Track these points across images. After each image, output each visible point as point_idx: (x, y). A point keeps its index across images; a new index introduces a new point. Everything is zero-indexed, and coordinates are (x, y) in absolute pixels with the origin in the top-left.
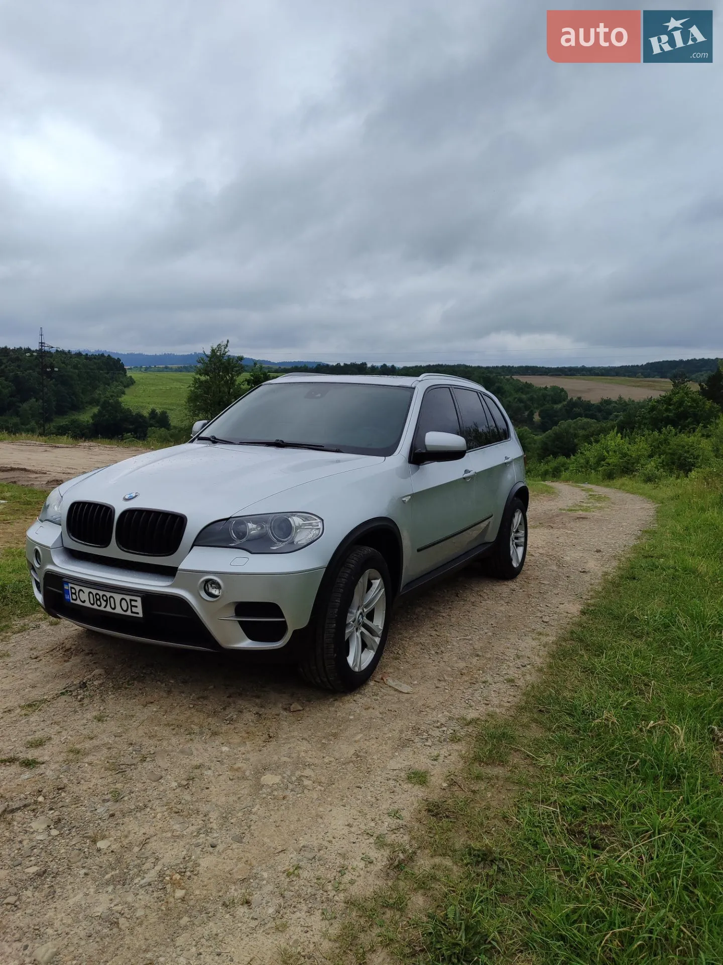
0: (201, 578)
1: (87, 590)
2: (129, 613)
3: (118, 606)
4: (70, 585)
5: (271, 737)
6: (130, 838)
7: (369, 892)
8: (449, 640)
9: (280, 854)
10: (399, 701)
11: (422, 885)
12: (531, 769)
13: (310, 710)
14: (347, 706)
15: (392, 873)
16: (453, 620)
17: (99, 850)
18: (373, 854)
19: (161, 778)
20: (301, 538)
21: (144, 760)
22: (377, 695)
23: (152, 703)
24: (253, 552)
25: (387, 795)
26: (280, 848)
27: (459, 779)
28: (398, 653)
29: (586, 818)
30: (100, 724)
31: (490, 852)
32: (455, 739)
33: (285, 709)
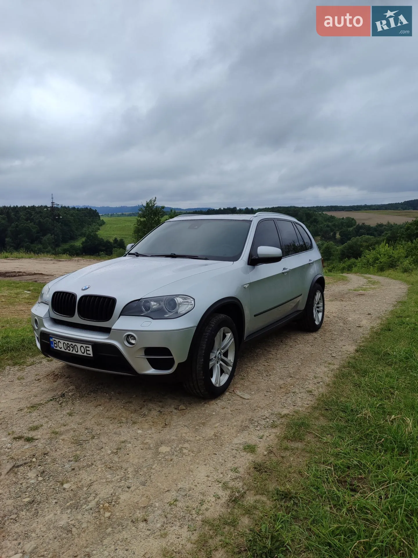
0: (124, 334)
1: (62, 342)
2: (85, 354)
3: (80, 350)
4: (53, 339)
5: (166, 425)
6: (82, 482)
7: (216, 516)
8: (275, 368)
9: (167, 492)
10: (243, 404)
11: (248, 512)
12: (318, 443)
13: (190, 409)
14: (212, 407)
15: (231, 505)
16: (278, 356)
17: (64, 489)
18: (221, 493)
19: (102, 448)
20: (182, 310)
21: (93, 438)
22: (230, 400)
23: (100, 405)
24: (154, 318)
25: (231, 459)
26: (167, 489)
27: (274, 450)
28: (244, 376)
29: (349, 473)
30: (70, 417)
31: (290, 493)
32: (274, 426)
33: (176, 409)
